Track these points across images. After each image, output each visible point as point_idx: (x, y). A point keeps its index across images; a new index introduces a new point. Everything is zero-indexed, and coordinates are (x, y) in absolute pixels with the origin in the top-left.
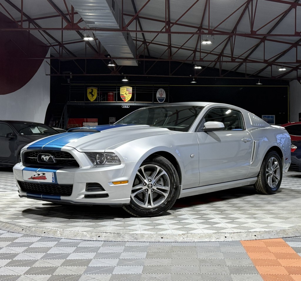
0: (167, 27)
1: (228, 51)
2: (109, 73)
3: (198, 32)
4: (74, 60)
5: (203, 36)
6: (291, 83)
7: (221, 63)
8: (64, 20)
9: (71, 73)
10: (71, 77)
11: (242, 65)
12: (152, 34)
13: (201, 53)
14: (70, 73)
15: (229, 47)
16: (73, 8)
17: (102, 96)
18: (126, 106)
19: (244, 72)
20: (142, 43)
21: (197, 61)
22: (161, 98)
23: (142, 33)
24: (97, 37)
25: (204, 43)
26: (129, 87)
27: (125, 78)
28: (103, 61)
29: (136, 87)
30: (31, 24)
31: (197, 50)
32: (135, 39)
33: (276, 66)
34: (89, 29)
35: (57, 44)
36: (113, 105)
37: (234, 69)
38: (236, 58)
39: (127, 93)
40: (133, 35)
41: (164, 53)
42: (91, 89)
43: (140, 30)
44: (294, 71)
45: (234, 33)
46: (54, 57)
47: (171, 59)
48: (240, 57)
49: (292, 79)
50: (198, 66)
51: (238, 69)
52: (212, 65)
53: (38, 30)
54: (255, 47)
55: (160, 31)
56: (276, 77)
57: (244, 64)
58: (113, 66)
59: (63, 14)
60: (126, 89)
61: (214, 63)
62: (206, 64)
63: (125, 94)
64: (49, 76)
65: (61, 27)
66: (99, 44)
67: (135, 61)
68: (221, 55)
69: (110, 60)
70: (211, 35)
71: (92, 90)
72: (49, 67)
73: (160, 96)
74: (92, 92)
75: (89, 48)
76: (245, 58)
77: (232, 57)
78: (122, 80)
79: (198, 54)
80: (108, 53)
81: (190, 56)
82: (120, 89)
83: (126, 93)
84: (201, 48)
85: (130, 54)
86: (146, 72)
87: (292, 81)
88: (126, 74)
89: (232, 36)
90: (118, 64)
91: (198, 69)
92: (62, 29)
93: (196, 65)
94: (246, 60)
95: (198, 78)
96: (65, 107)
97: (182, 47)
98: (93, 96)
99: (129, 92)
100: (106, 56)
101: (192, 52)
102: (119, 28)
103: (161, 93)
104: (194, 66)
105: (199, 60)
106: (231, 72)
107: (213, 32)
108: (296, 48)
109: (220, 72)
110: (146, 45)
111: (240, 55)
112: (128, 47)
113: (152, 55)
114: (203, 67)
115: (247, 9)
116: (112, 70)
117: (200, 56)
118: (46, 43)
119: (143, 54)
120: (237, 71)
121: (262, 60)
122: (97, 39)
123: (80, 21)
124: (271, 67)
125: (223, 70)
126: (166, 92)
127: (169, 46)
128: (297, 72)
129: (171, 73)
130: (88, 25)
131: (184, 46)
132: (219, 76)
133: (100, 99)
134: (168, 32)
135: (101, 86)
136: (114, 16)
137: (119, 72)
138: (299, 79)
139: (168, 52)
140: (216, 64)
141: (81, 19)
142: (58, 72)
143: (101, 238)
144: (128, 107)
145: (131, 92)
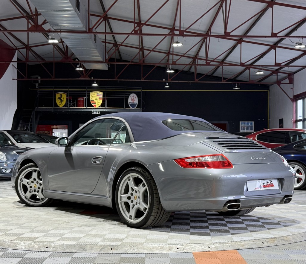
1: (202, 54)
2: (79, 78)
3: (171, 33)
4: (42, 64)
5: (175, 38)
6: (271, 87)
7: (196, 66)
10: (39, 82)
11: (219, 69)
12: (120, 36)
13: (174, 56)
14: (38, 78)
15: (203, 49)
17: (71, 102)
18: (97, 112)
19: (221, 76)
20: (112, 45)
21: (170, 64)
22: (133, 104)
23: (113, 35)
24: (63, 40)
25: (175, 45)
26: (100, 92)
27: (95, 82)
28: (72, 64)
29: (107, 92)
31: (171, 53)
32: (104, 41)
34: (53, 32)
35: (24, 46)
36: (83, 110)
37: (210, 73)
38: (212, 61)
39: (98, 98)
40: (101, 37)
41: (135, 56)
42: (60, 94)
43: (110, 32)
44: (274, 75)
45: (208, 34)
46: (21, 60)
47: (144, 62)
48: (215, 60)
50: (170, 70)
51: (215, 73)
52: (186, 69)
53: (3, 32)
54: (232, 48)
55: (130, 32)
56: (255, 81)
57: (221, 67)
58: (81, 70)
59: (29, 15)
60: (96, 95)
61: (188, 67)
62: (181, 68)
63: (96, 99)
64: (17, 80)
65: (27, 29)
67: (105, 65)
68: (196, 57)
69: (78, 64)
70: (182, 37)
71: (61, 95)
72: (16, 71)
73: (132, 102)
74: (61, 97)
76: (222, 61)
77: (206, 60)
78: (92, 84)
79: (171, 56)
80: (76, 56)
81: (163, 59)
82: (90, 94)
84: (174, 51)
85: (98, 57)
86: (118, 77)
87: (272, 85)
88: (96, 78)
89: (207, 38)
90: (87, 69)
91: (170, 73)
92: (29, 30)
93: (169, 69)
95: (172, 82)
96: (33, 113)
97: (154, 50)
98: (62, 101)
99: (99, 97)
100: (74, 60)
101: (166, 54)
102: (84, 29)
103: (133, 98)
104: (165, 69)
106: (207, 75)
107: (185, 33)
108: (274, 50)
109: (195, 75)
110: (117, 47)
111: (215, 58)
112: (96, 50)
113: (124, 58)
114: (176, 71)
115: (221, 9)
116: (81, 75)
117: (172, 59)
118: (12, 46)
119: (113, 56)
120: (214, 75)
121: (239, 63)
122: (64, 42)
123: (45, 22)
124: (249, 70)
125: (197, 74)
126: (138, 97)
127: (140, 48)
128: (277, 75)
129: (143, 77)
130: (52, 27)
131: (156, 48)
132: (194, 81)
133: (70, 105)
134: (139, 34)
135: (70, 91)
136: (79, 17)
137: (88, 76)
138: (279, 82)
139: (139, 55)
140: (191, 67)
141: (45, 20)
142: (25, 76)
143: (49, 248)
144: (99, 113)
145: (101, 97)
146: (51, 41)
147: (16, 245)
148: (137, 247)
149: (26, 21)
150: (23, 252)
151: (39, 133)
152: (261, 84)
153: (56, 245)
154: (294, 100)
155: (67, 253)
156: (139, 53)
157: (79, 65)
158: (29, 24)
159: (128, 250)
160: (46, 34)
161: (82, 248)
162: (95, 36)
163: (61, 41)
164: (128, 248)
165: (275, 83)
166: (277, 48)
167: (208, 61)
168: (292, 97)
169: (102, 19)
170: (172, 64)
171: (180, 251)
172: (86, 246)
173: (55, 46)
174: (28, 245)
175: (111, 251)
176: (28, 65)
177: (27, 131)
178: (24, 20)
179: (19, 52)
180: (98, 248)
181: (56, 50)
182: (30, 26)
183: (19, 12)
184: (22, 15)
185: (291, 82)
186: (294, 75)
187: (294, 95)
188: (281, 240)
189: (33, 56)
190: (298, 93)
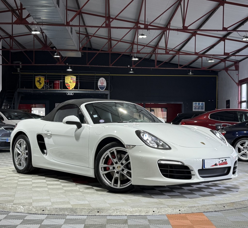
0: (107, 22)
1: (162, 44)
2: (55, 64)
3: (136, 27)
4: (24, 51)
5: (140, 31)
6: (219, 73)
7: (156, 55)
8: (13, 16)
9: (20, 63)
10: (21, 67)
12: (93, 28)
13: (138, 46)
16: (22, 5)
17: (48, 84)
18: (71, 93)
19: (177, 63)
20: (84, 36)
21: (135, 53)
22: (102, 86)
23: (85, 28)
25: (141, 37)
26: (73, 76)
27: (70, 68)
28: (49, 52)
29: (80, 76)
31: (135, 43)
32: (79, 32)
33: (206, 58)
34: (36, 24)
35: (8, 36)
36: (59, 92)
37: (168, 60)
38: (170, 51)
39: (72, 81)
42: (39, 78)
43: (83, 25)
44: (222, 62)
45: (168, 28)
47: (111, 51)
48: (173, 50)
50: (135, 58)
51: (172, 61)
52: (147, 57)
55: (100, 26)
56: (206, 67)
57: (177, 56)
58: (58, 57)
59: (13, 9)
60: (70, 78)
61: (149, 55)
62: (143, 56)
63: (70, 82)
64: (1, 66)
65: (11, 22)
66: (46, 37)
68: (156, 47)
70: (147, 30)
71: (40, 79)
73: (101, 85)
74: (40, 80)
75: (37, 40)
78: (67, 69)
79: (135, 46)
80: (54, 45)
81: (128, 49)
82: (65, 78)
84: (138, 42)
86: (89, 63)
87: (220, 71)
88: (70, 64)
89: (166, 31)
90: (63, 56)
91: (135, 60)
92: (12, 23)
93: (133, 57)
94: (178, 51)
95: (136, 68)
96: (15, 94)
97: (121, 40)
98: (40, 84)
99: (73, 81)
100: (53, 48)
101: (130, 44)
103: (102, 82)
104: (131, 57)
105: (136, 52)
106: (166, 63)
107: (149, 27)
108: (224, 42)
109: (156, 62)
110: (89, 38)
111: (173, 48)
113: (94, 46)
114: (140, 58)
115: (180, 6)
116: (58, 61)
117: (137, 48)
119: (86, 46)
120: (171, 62)
121: (194, 52)
122: (44, 32)
123: (28, 16)
124: (201, 59)
125: (158, 61)
126: (106, 81)
127: (109, 39)
128: (225, 63)
129: (111, 64)
130: (35, 20)
132: (155, 67)
133: (47, 87)
134: (108, 27)
135: (48, 75)
137: (64, 62)
138: (226, 69)
139: (108, 44)
140: (152, 55)
141: (29, 14)
142: (9, 62)
143: (45, 211)
144: (72, 94)
145: (75, 81)
147: (16, 209)
148: (119, 210)
150: (23, 214)
152: (211, 70)
153: (51, 208)
154: (239, 84)
156: (108, 42)
157: (57, 53)
159: (112, 213)
160: (28, 26)
161: (73, 211)
162: (72, 29)
164: (112, 211)
165: (223, 69)
166: (226, 40)
167: (167, 51)
168: (237, 82)
170: (136, 53)
171: (156, 213)
172: (76, 209)
174: (27, 208)
175: (98, 214)
176: (11, 52)
178: (10, 13)
179: (4, 40)
180: (87, 211)
182: (15, 19)
183: (6, 7)
184: (8, 10)
185: (237, 69)
186: (240, 63)
187: (239, 80)
188: (239, 204)
189: (16, 45)
190: (243, 78)
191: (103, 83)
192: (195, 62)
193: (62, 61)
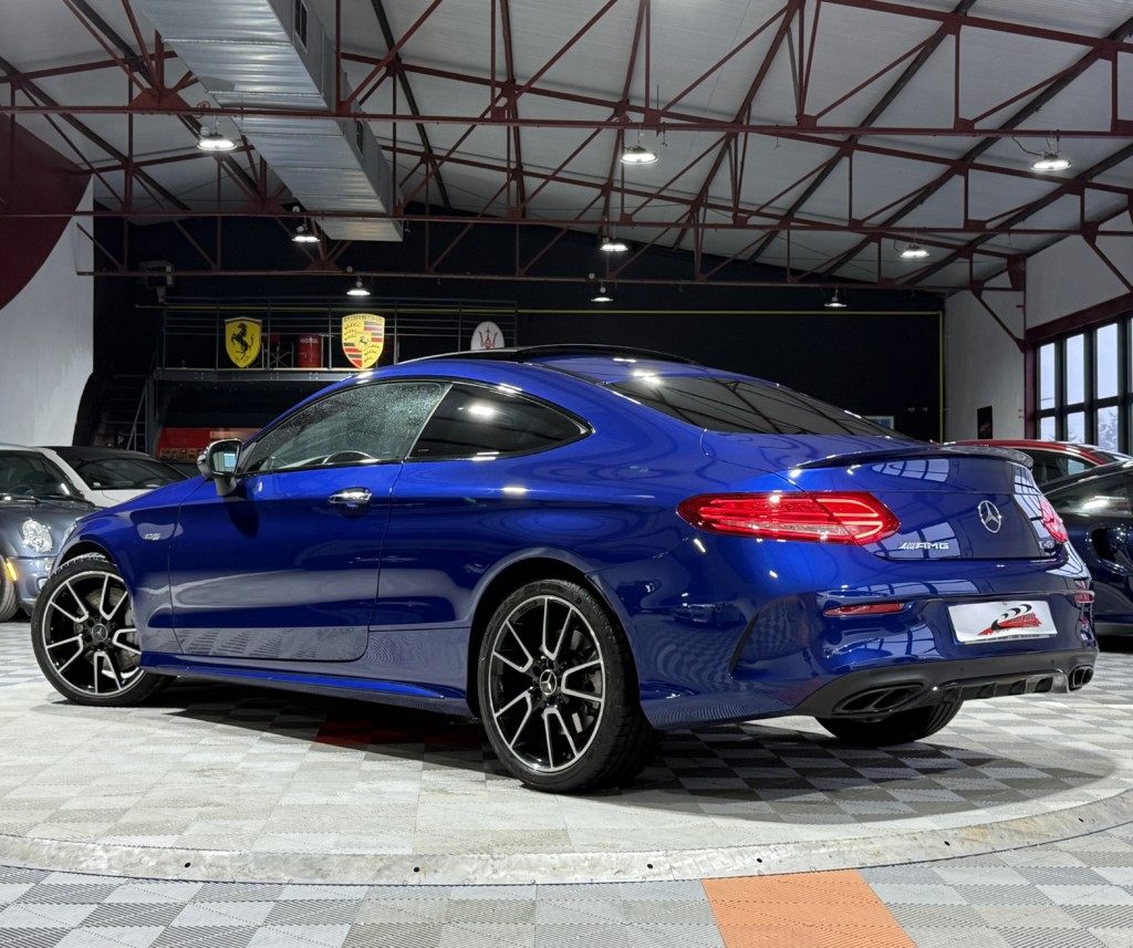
0: (502, 102)
1: (722, 189)
2: (304, 268)
4: (180, 222)
5: (630, 135)
6: (949, 303)
7: (700, 230)
9: (169, 269)
10: (170, 281)
11: (776, 239)
12: (443, 126)
13: (626, 195)
14: (164, 269)
15: (724, 174)
17: (278, 349)
19: (782, 263)
20: (418, 159)
21: (613, 223)
23: (418, 125)
24: (252, 140)
25: (629, 158)
26: (375, 316)
27: (359, 284)
28: (280, 222)
29: (400, 315)
30: (19, 93)
32: (390, 144)
33: (891, 241)
34: (216, 112)
35: (117, 163)
36: (317, 379)
37: (745, 253)
38: (752, 213)
39: (368, 336)
40: (380, 130)
41: (496, 197)
42: (238, 323)
43: (410, 113)
44: (960, 260)
46: (107, 209)
47: (524, 216)
48: (765, 211)
49: (956, 289)
50: (613, 241)
51: (763, 254)
52: (668, 239)
53: (46, 112)
54: (819, 172)
55: (478, 115)
56: (896, 279)
57: (783, 233)
58: (315, 244)
59: (134, 55)
60: (363, 325)
61: (675, 232)
62: (647, 235)
63: (361, 341)
64: (92, 278)
65: (126, 103)
66: (261, 164)
67: (391, 225)
68: (700, 201)
69: (300, 222)
70: (655, 132)
71: (243, 327)
72: (88, 247)
74: (244, 333)
76: (787, 215)
77: (736, 209)
78: (348, 291)
79: (615, 197)
80: (294, 196)
81: (589, 207)
82: (340, 323)
83: (364, 335)
84: (626, 179)
85: (372, 197)
86: (435, 264)
87: (953, 294)
88: (361, 270)
89: (735, 137)
90: (333, 235)
91: (614, 254)
93: (607, 239)
94: (788, 218)
95: (620, 284)
96: (146, 389)
97: (559, 175)
98: (245, 346)
99: (373, 334)
100: (288, 207)
101: (598, 191)
102: (322, 104)
103: (488, 339)
104: (596, 240)
105: (619, 220)
106: (736, 261)
107: (663, 120)
108: (962, 178)
109: (698, 260)
110: (434, 165)
111: (764, 203)
112: (362, 173)
113: (456, 203)
114: (634, 246)
115: (786, 37)
116: (312, 258)
117: (620, 205)
118: (77, 159)
119: (420, 197)
120: (761, 260)
121: (843, 220)
122: (252, 148)
123: (187, 80)
124: (876, 245)
125: (705, 256)
126: (504, 334)
127: (513, 170)
128: (971, 262)
129: (522, 267)
130: (213, 96)
131: (564, 169)
132: (693, 279)
133: (272, 359)
134: (508, 121)
135: (275, 314)
136: (305, 65)
137: (336, 263)
138: (976, 286)
139: (509, 191)
140: (683, 233)
141: (190, 74)
142: (121, 262)
143: (195, 869)
145: (380, 334)
146: (207, 145)
147: (76, 857)
149: (126, 77)
150: (101, 881)
151: (168, 455)
152: (916, 292)
153: (219, 856)
154: (1029, 344)
155: (259, 887)
156: (507, 185)
157: (305, 225)
158: (135, 86)
159: (473, 872)
160: (191, 119)
161: (310, 866)
162: (360, 128)
163: (242, 144)
164: (474, 867)
165: (964, 287)
166: (971, 172)
167: (739, 214)
168: (1021, 336)
169: (383, 70)
170: (618, 224)
171: (659, 875)
172: (325, 858)
173: (224, 163)
174: (121, 856)
175: (415, 878)
176: (130, 224)
177: (125, 449)
178: (119, 75)
179: (100, 181)
180: (369, 866)
181: (227, 174)
182: (137, 92)
183: (101, 47)
184: (109, 58)
185: (1019, 283)
186: (1030, 261)
187: (1029, 326)
188: (1009, 830)
189: (147, 195)
190: (1042, 322)
191: (492, 340)
192: (856, 257)
193: (330, 258)
